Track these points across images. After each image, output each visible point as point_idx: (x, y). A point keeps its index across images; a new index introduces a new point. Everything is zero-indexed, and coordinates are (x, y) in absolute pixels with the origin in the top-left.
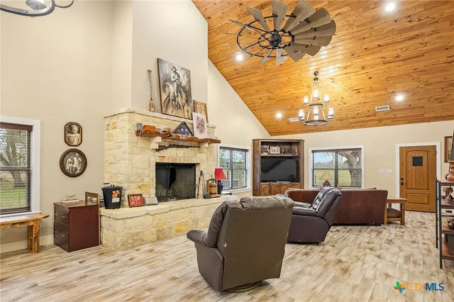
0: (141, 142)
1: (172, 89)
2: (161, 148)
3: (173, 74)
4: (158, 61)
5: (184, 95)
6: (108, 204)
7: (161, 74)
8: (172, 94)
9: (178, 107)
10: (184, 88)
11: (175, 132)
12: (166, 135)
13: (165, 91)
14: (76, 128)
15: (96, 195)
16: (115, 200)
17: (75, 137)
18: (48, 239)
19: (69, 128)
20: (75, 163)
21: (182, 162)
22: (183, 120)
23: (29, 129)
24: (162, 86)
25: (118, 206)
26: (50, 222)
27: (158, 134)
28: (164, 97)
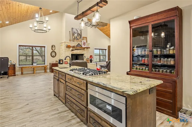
0: (67, 49)
1: (76, 35)
2: (72, 50)
3: (76, 31)
4: (72, 28)
5: (79, 36)
6: (60, 63)
7: (73, 32)
8: (76, 36)
9: (78, 39)
10: (79, 34)
11: (76, 46)
12: (73, 47)
13: (74, 36)
14: (54, 46)
15: (57, 61)
16: (61, 62)
17: (54, 48)
18: (48, 71)
19: (52, 46)
20: (53, 54)
21: (79, 54)
22: (79, 43)
23: (45, 47)
24: (73, 35)
25: (62, 64)
26: (49, 67)
27: (71, 47)
28: (73, 37)
